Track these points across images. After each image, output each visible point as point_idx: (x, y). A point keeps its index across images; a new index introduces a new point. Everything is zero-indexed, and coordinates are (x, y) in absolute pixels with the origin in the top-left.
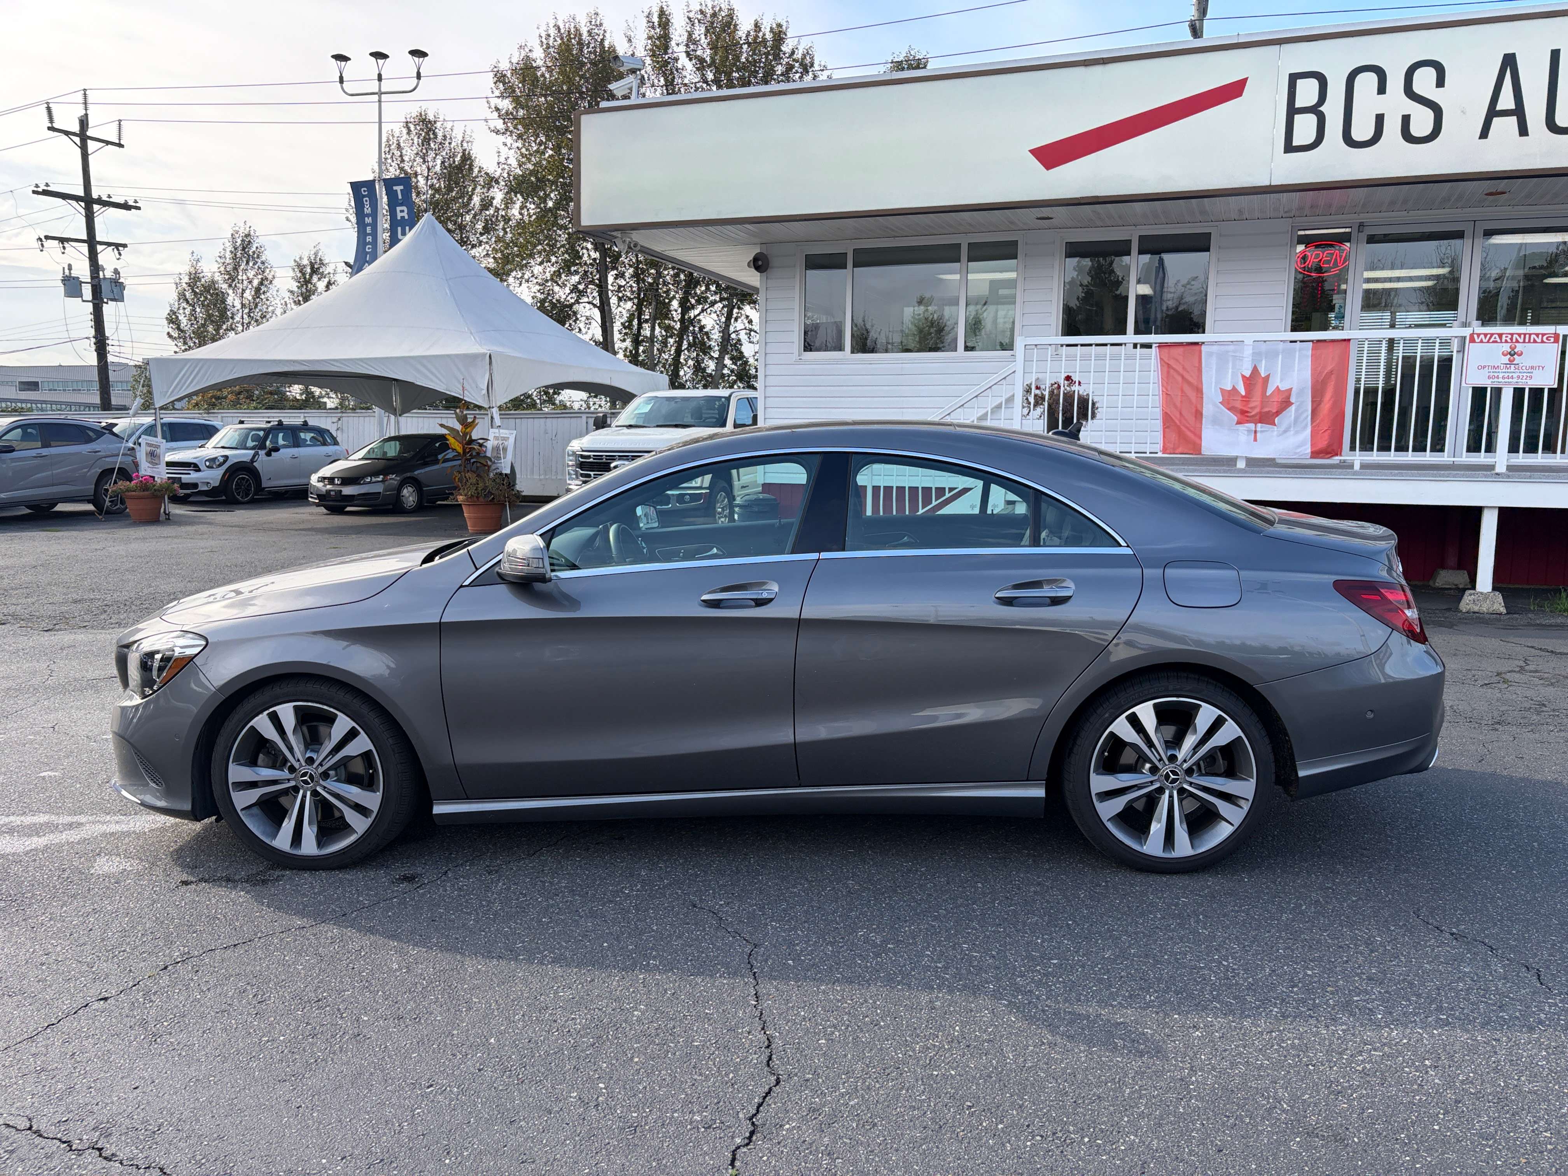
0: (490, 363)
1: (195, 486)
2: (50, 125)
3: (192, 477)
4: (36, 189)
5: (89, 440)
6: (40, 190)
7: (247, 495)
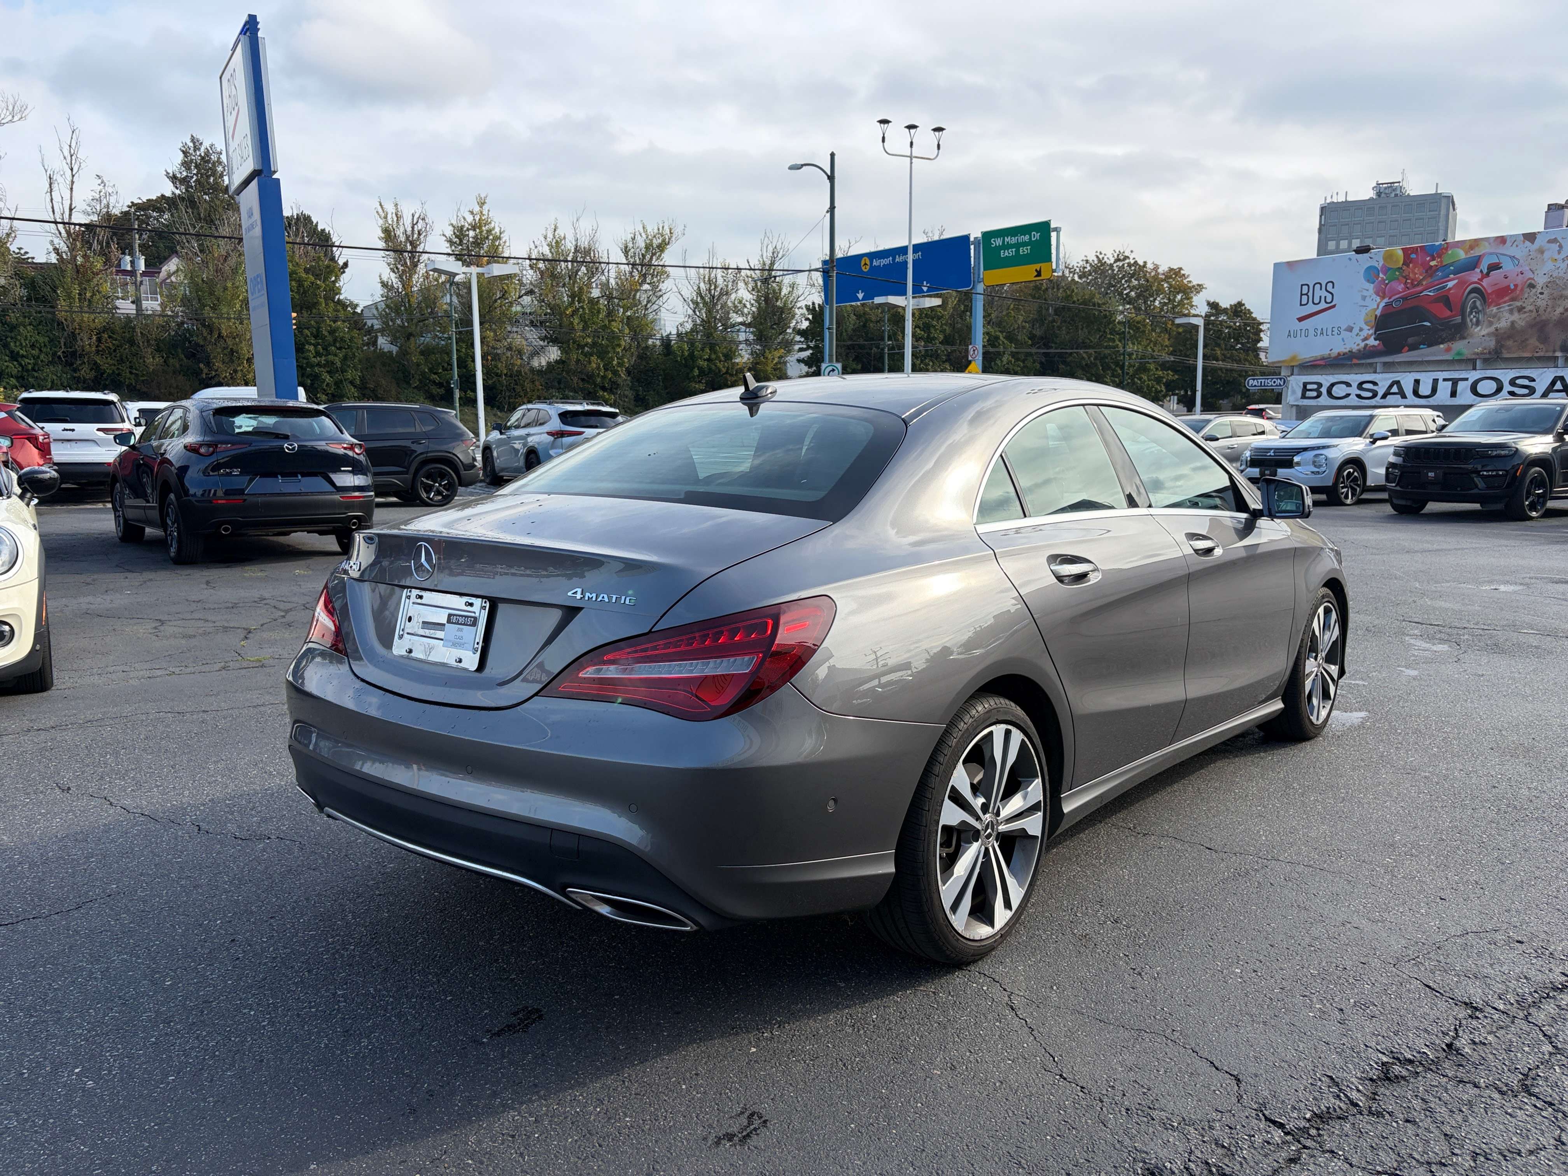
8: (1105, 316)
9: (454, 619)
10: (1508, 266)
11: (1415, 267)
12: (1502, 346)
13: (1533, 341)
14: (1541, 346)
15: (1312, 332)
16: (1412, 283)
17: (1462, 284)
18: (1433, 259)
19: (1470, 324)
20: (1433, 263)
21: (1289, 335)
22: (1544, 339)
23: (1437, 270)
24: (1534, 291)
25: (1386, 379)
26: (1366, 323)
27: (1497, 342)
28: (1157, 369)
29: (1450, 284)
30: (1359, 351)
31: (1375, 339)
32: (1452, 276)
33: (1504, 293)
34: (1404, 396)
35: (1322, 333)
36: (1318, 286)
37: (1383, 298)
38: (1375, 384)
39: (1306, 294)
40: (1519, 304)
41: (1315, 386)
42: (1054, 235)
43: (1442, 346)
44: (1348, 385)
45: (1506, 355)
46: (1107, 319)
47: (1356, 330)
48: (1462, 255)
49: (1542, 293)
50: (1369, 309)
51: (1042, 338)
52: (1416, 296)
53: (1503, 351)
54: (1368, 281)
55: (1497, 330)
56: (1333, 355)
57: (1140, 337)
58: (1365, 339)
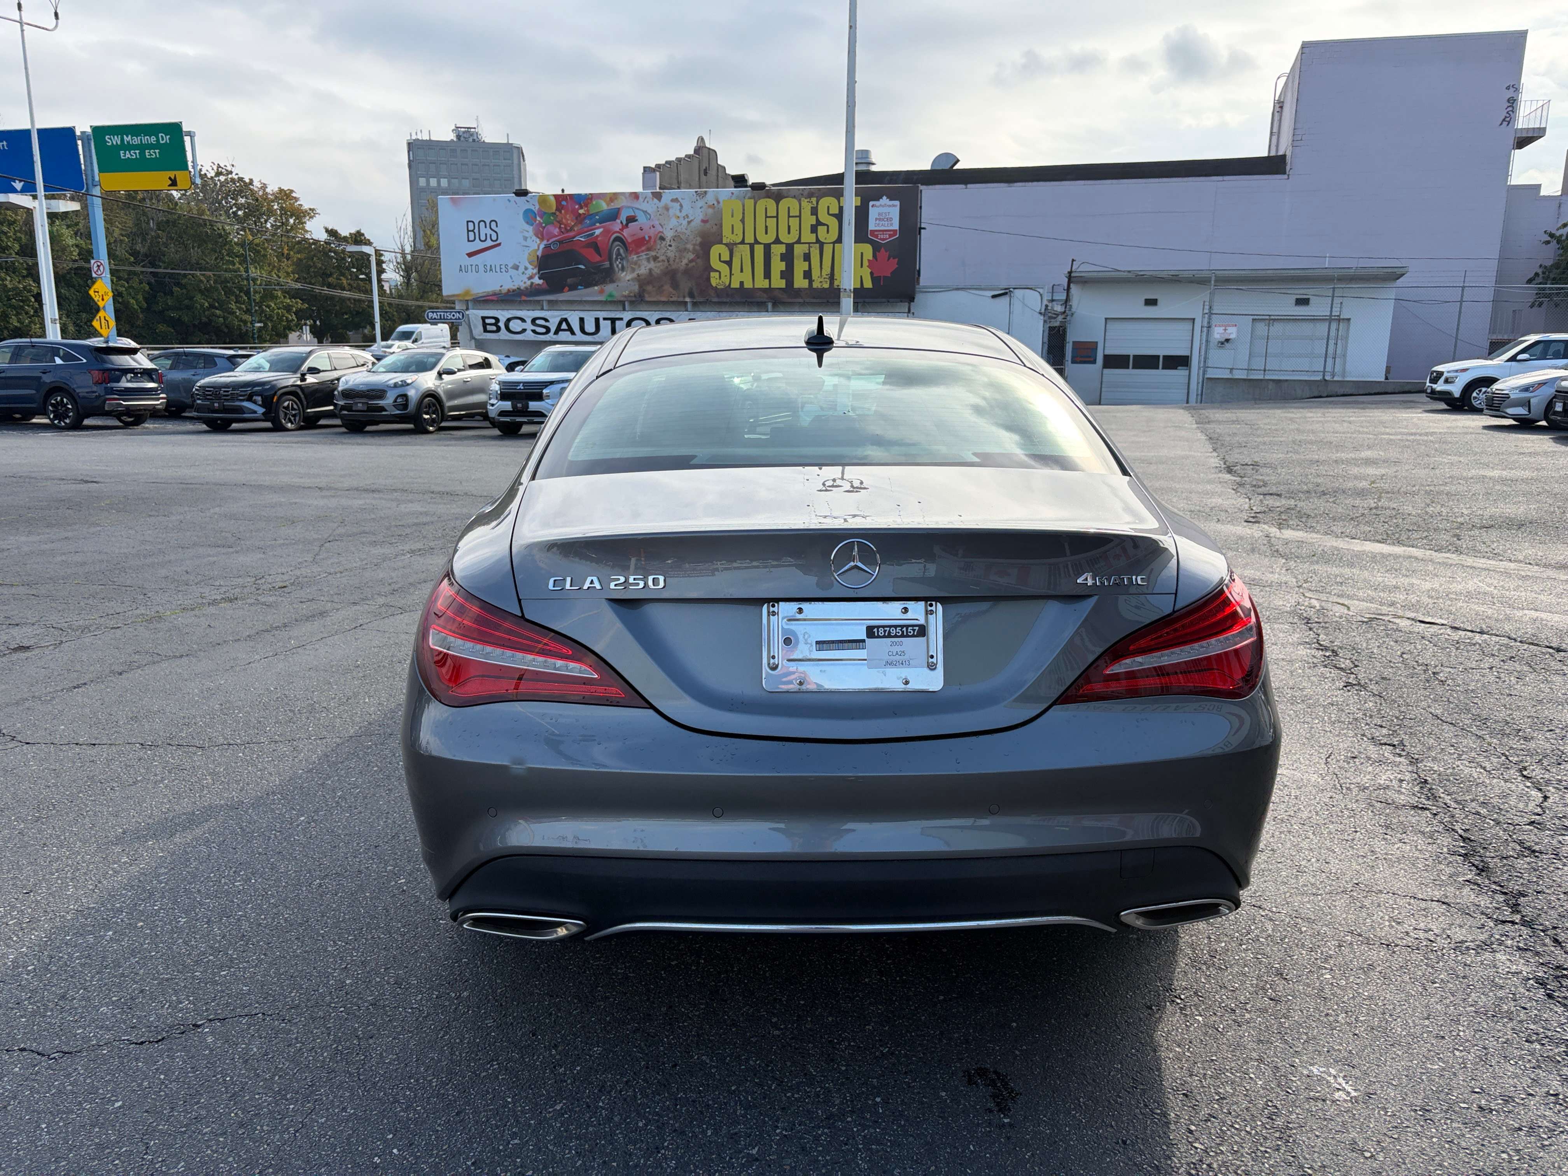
8: (220, 236)
9: (880, 632)
10: (642, 219)
11: (566, 213)
12: (644, 290)
13: (667, 288)
14: (674, 292)
15: (481, 269)
16: (566, 229)
17: (607, 232)
18: (581, 208)
19: (617, 269)
20: (581, 211)
21: (461, 270)
22: (675, 285)
23: (585, 218)
24: (664, 243)
25: (555, 317)
26: (530, 263)
27: (640, 287)
28: (285, 297)
29: (598, 232)
30: (526, 288)
31: (540, 278)
32: (598, 224)
33: (641, 243)
34: (573, 333)
35: (491, 270)
36: (482, 224)
37: (542, 239)
38: (546, 320)
39: (473, 231)
40: (653, 253)
41: (493, 321)
42: (187, 139)
43: (596, 288)
44: (523, 320)
45: (648, 299)
46: (221, 239)
47: (521, 269)
48: (604, 206)
49: (670, 246)
50: (531, 249)
51: (146, 255)
52: (570, 240)
53: (646, 295)
54: (527, 223)
55: (638, 276)
56: (503, 292)
57: (262, 261)
58: (531, 278)
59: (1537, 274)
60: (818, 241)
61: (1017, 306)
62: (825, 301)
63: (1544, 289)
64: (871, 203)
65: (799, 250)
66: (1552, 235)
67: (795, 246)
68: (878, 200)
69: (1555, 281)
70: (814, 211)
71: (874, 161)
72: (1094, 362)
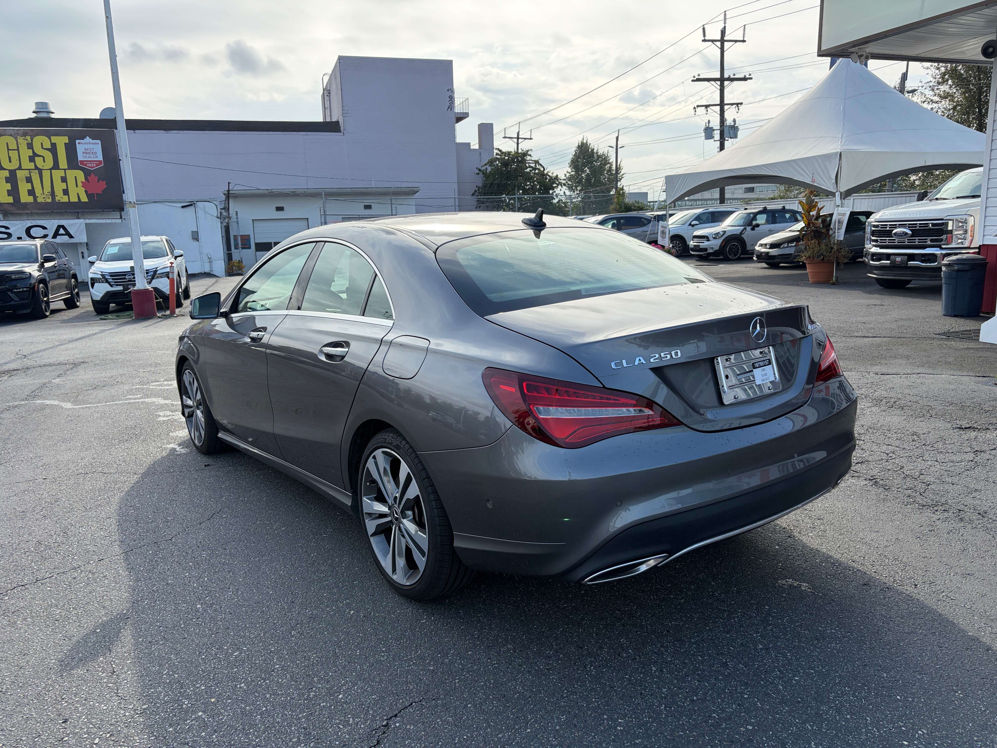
0: (840, 159)
1: (706, 250)
2: (703, 39)
3: (705, 244)
4: (693, 79)
5: (644, 225)
6: (695, 79)
7: (736, 255)
9: (757, 365)
59: (475, 191)
60: (36, 168)
61: (200, 213)
62: (50, 211)
63: (480, 198)
64: (77, 141)
65: (21, 175)
66: (480, 170)
67: (17, 171)
68: (83, 139)
69: (485, 194)
70: (30, 146)
71: (52, 110)
72: (249, 248)
